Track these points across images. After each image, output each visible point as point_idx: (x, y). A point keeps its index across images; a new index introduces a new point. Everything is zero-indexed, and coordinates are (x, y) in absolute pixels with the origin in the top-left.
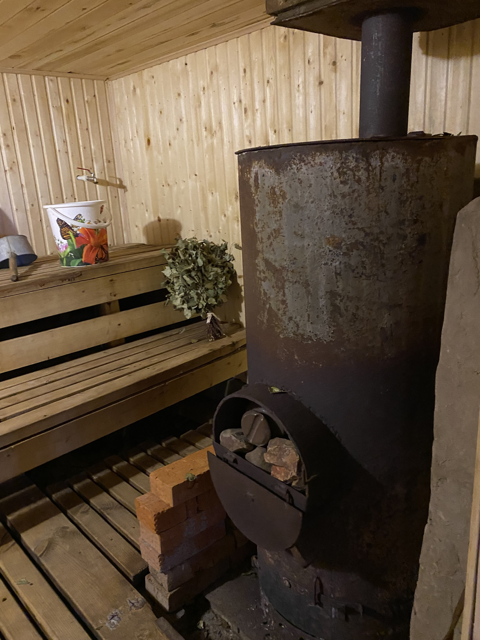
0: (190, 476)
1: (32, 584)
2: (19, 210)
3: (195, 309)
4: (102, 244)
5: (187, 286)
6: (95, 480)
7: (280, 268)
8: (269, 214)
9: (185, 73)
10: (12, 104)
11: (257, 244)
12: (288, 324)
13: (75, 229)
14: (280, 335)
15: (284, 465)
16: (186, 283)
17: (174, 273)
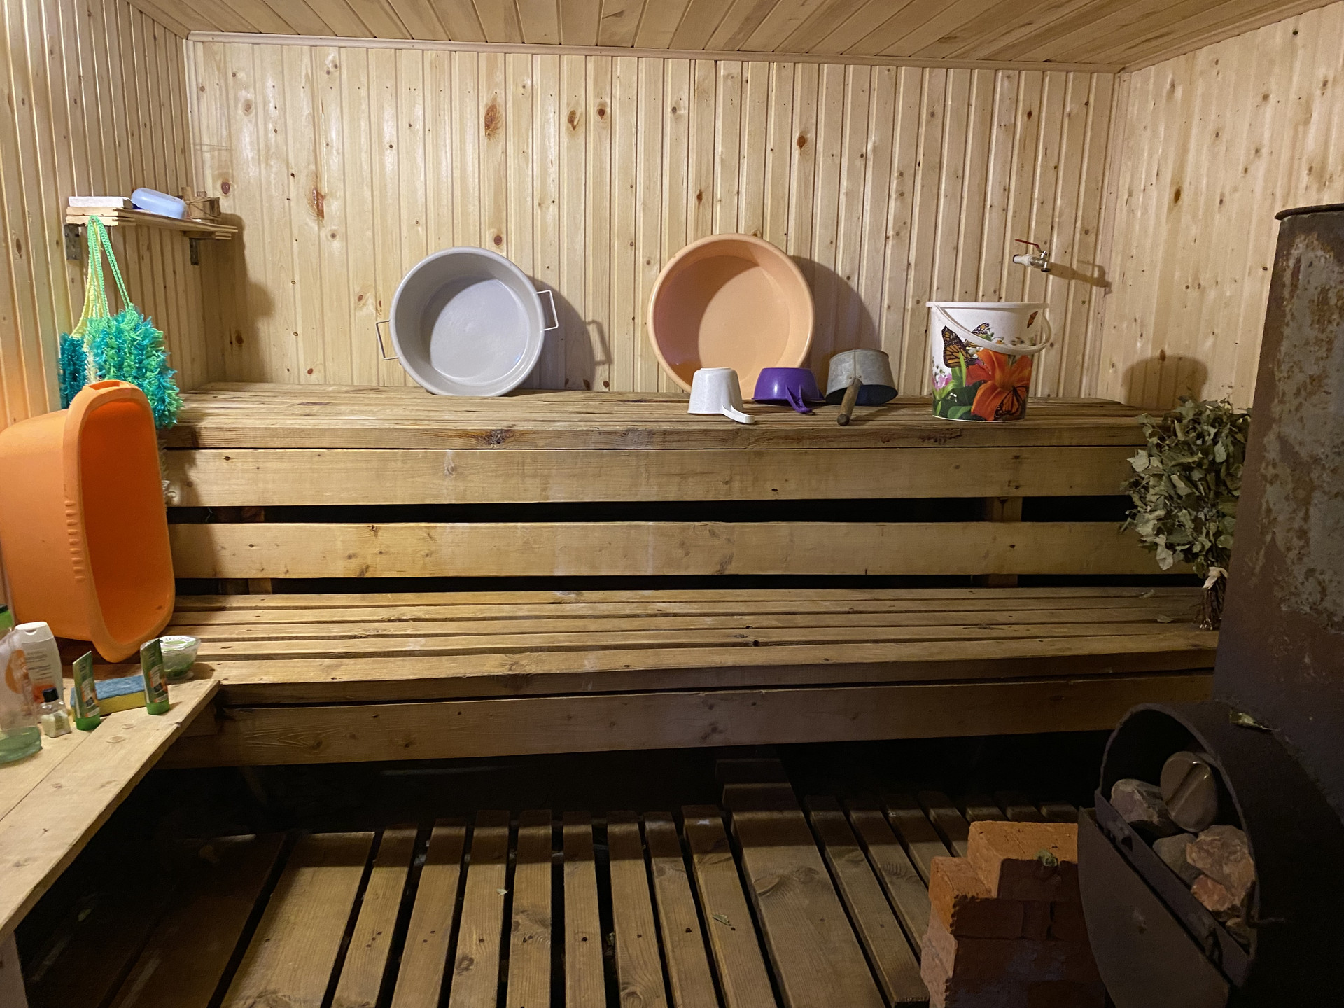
0: (1047, 856)
1: (733, 929)
2: (892, 308)
3: (1182, 551)
4: (1016, 385)
5: (1172, 496)
6: (890, 819)
7: (1309, 460)
8: (1307, 343)
9: (1290, 51)
10: (928, 122)
11: (1272, 405)
12: (1303, 584)
13: (971, 350)
14: (1282, 606)
15: (1223, 881)
16: (1175, 491)
17: (1153, 467)
